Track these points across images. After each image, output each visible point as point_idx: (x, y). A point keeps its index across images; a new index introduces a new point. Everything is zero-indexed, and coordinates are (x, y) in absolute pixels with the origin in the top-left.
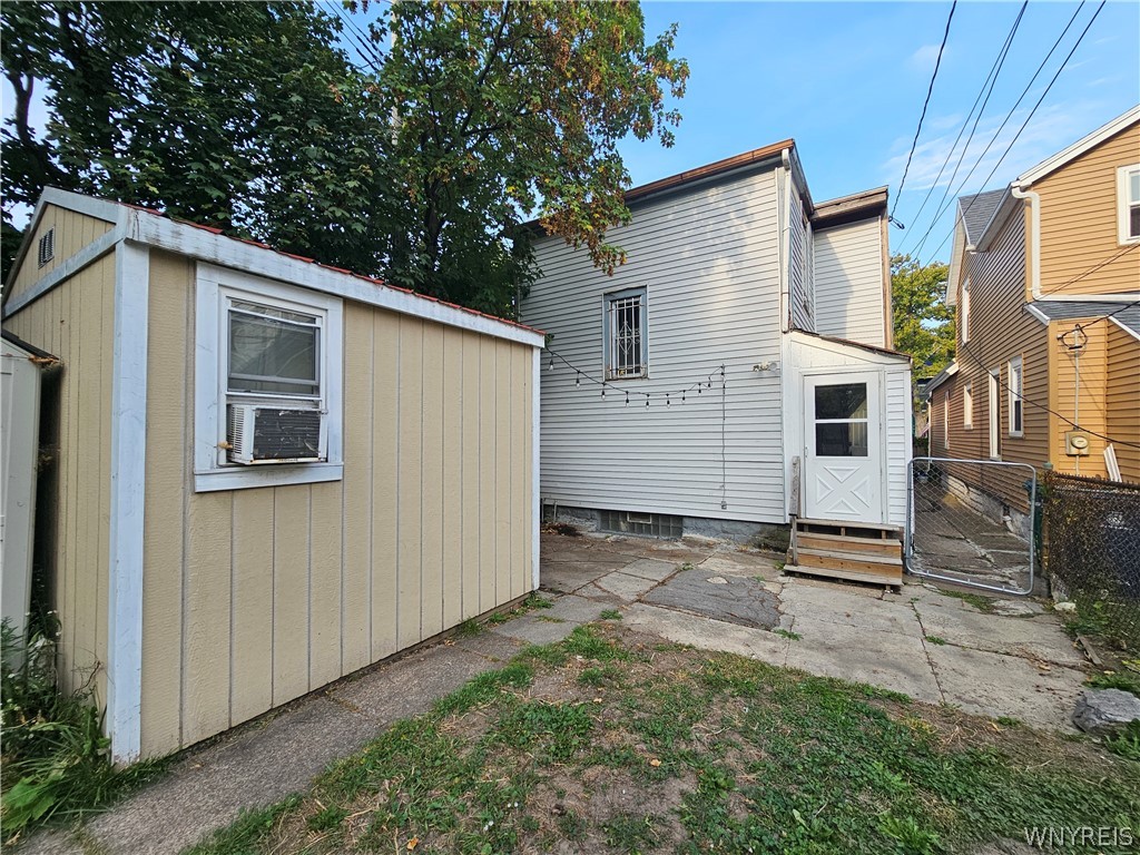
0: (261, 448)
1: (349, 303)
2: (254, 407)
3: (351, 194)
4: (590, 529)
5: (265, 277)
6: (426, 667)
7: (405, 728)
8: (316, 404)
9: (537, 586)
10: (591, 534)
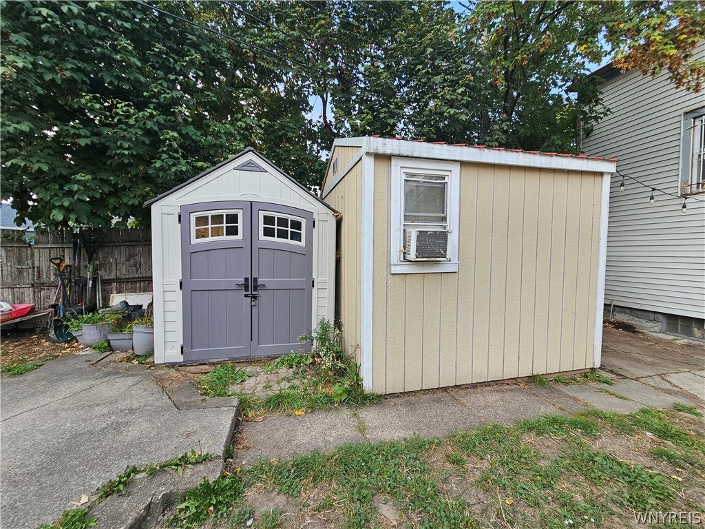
0: (419, 252)
1: (464, 164)
2: (417, 230)
3: (460, 98)
4: (654, 330)
5: (421, 158)
6: (508, 396)
7: (496, 429)
8: (445, 228)
9: (598, 365)
10: (654, 334)
